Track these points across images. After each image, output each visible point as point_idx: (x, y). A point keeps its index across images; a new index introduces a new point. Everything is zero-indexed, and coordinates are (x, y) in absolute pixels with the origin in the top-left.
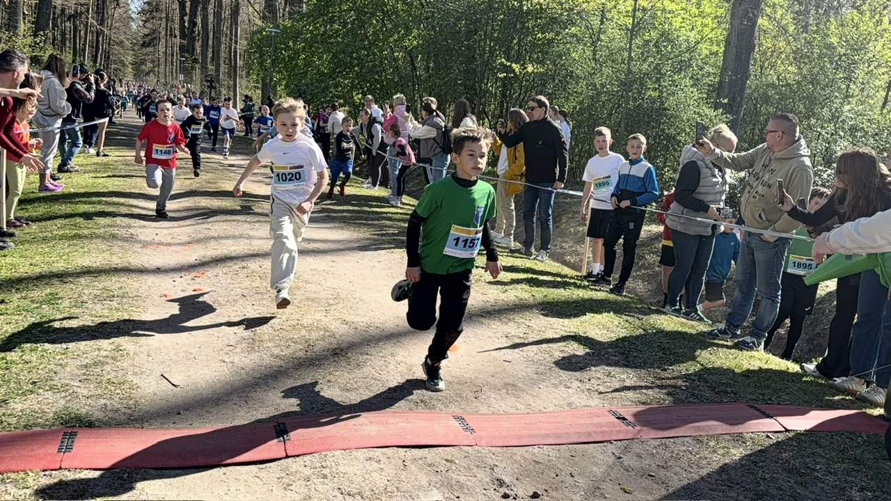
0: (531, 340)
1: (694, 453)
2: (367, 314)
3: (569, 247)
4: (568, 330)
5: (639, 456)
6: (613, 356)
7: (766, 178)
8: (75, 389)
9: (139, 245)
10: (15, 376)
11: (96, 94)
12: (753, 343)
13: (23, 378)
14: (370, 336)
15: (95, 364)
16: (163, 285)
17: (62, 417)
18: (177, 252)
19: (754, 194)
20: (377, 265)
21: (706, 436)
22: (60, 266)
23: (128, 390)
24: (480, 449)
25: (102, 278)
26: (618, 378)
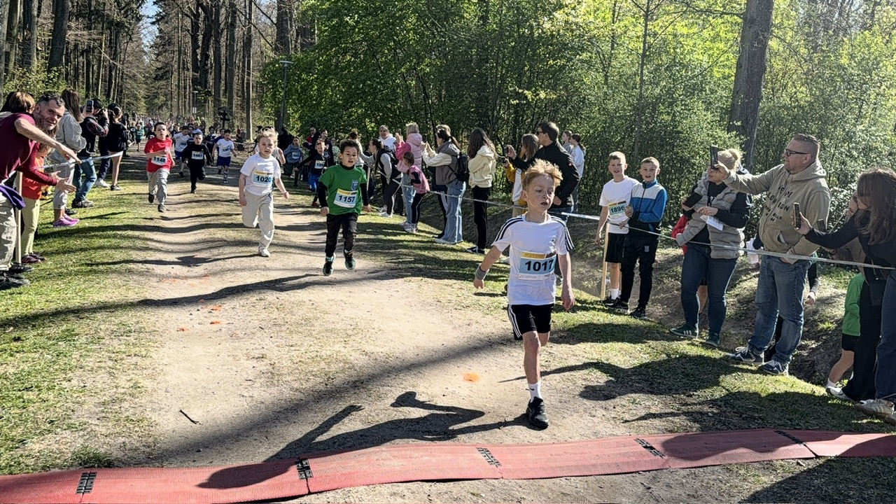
0: (553, 368)
1: (724, 482)
2: (386, 344)
3: (586, 272)
4: (591, 357)
5: (668, 486)
6: (638, 382)
7: (783, 200)
8: (93, 427)
9: (154, 279)
10: (32, 415)
11: (109, 128)
12: (778, 367)
13: (41, 417)
14: (390, 367)
15: (114, 401)
16: (180, 318)
17: (80, 457)
18: (193, 286)
19: (772, 216)
20: (395, 294)
21: (736, 464)
22: (75, 302)
23: (147, 428)
24: (506, 481)
25: (118, 313)
26: (643, 405)
